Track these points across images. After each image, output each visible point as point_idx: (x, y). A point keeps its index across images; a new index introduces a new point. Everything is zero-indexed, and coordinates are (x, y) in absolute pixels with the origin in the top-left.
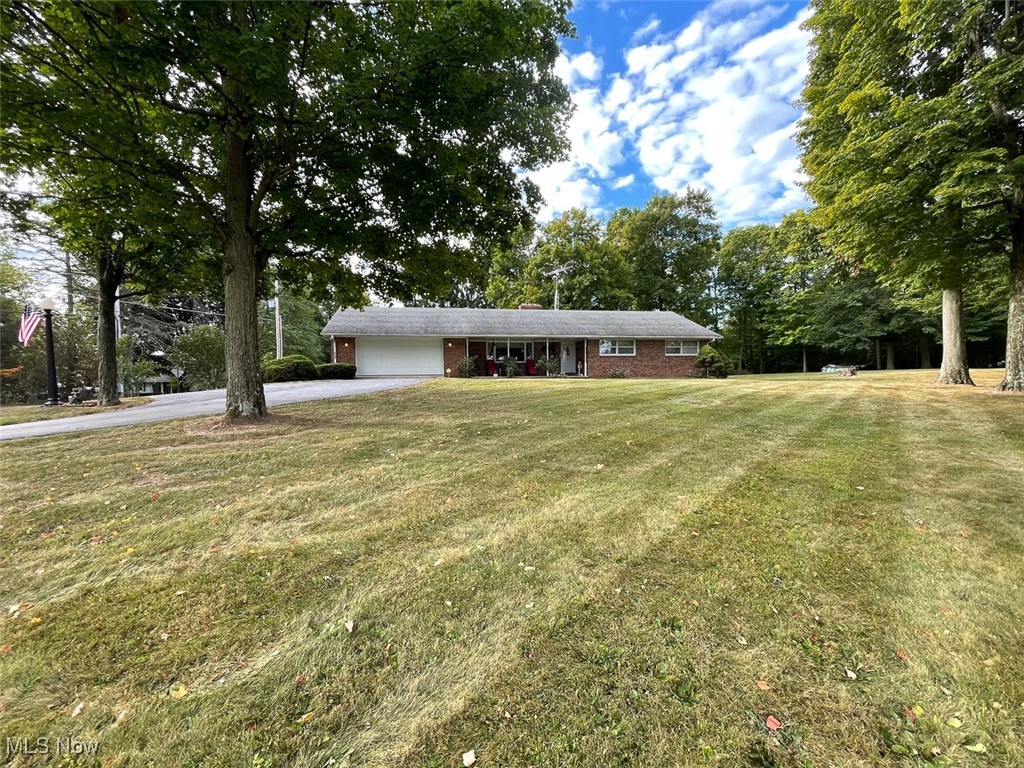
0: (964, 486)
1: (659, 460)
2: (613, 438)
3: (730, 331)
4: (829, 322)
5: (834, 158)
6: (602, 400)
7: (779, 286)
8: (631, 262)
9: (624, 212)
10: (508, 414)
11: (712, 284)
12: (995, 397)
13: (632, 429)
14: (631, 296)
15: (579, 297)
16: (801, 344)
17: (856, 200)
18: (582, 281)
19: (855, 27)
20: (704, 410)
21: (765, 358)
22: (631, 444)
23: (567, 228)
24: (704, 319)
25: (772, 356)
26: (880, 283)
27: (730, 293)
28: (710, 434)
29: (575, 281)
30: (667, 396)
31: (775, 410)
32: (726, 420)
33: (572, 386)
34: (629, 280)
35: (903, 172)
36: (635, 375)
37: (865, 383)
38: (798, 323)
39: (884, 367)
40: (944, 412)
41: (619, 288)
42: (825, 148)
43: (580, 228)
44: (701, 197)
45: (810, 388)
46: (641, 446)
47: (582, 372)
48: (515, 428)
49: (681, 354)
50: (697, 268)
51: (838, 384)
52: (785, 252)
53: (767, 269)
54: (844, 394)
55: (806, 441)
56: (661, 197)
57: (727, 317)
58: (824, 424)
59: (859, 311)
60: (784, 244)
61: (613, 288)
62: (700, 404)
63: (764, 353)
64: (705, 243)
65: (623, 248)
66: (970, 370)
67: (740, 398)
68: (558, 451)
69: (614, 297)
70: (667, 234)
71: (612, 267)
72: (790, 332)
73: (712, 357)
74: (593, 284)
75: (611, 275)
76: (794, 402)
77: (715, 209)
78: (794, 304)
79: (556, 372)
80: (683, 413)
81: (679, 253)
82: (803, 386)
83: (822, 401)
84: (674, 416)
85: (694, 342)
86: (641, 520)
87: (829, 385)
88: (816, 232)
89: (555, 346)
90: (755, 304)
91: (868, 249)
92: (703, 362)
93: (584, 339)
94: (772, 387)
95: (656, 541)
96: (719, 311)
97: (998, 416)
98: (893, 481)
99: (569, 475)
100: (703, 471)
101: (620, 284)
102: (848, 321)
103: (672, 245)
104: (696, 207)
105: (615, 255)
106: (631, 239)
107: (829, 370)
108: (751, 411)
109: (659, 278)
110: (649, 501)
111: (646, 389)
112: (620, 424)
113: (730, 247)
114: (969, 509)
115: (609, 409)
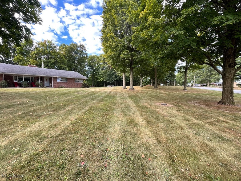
0: (122, 106)
1: (69, 108)
2: (57, 104)
3: (90, 77)
4: (108, 77)
5: (106, 45)
6: (56, 94)
7: (99, 69)
8: (66, 58)
9: (64, 45)
10: (20, 100)
11: (86, 66)
12: (129, 91)
13: (63, 101)
14: (66, 67)
15: (50, 65)
16: (104, 81)
17: (110, 54)
18: (51, 61)
19: (109, 21)
20: (82, 95)
21: (97, 84)
22: (62, 105)
23: (46, 45)
24: (85, 74)
25: (99, 83)
26: (114, 70)
27: (90, 69)
28: (83, 100)
29: (49, 60)
30: (74, 92)
31: (97, 95)
32: (87, 97)
33: (47, 90)
34: (66, 63)
35: (117, 51)
36: (67, 87)
37: (113, 89)
38: (103, 77)
39: (116, 86)
40: (122, 94)
41: (63, 64)
42: (105, 42)
43: (50, 46)
44: (83, 46)
45: (104, 90)
46: (64, 105)
47: (52, 86)
48: (22, 104)
49: (79, 82)
50: (82, 62)
51: (109, 89)
52: (100, 62)
53: (97, 65)
54: (109, 91)
55: (101, 101)
56: (74, 43)
57: (90, 74)
58: (105, 97)
59: (112, 75)
60: (100, 60)
61: (61, 64)
62: (82, 94)
63: (97, 82)
64: (84, 57)
65: (64, 54)
66: (126, 86)
67: (91, 92)
68: (38, 110)
69: (61, 67)
70: (75, 53)
71: (61, 58)
72: (102, 78)
73: (86, 83)
74: (55, 62)
75: (60, 61)
76: (101, 93)
77: (86, 49)
78: (102, 73)
79: (43, 86)
80: (77, 96)
81: (78, 58)
82: (103, 89)
83: (106, 92)
84: (75, 97)
85: (82, 79)
86: (60, 125)
87: (107, 89)
88: (105, 59)
89: (42, 79)
90: (95, 72)
91: (112, 64)
92: (84, 84)
93: (52, 77)
94: (98, 90)
95: (63, 129)
96: (88, 73)
97: (129, 94)
98: (113, 106)
99: (41, 116)
100: (79, 110)
101: (63, 63)
102: (111, 77)
103: (77, 56)
104: (82, 48)
105: (61, 56)
106: (66, 52)
107: (108, 86)
108: (92, 95)
109: (73, 63)
110: (63, 119)
111: (69, 90)
112: (60, 100)
113: (90, 59)
114: (122, 110)
115: (57, 96)
